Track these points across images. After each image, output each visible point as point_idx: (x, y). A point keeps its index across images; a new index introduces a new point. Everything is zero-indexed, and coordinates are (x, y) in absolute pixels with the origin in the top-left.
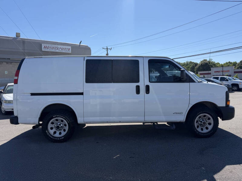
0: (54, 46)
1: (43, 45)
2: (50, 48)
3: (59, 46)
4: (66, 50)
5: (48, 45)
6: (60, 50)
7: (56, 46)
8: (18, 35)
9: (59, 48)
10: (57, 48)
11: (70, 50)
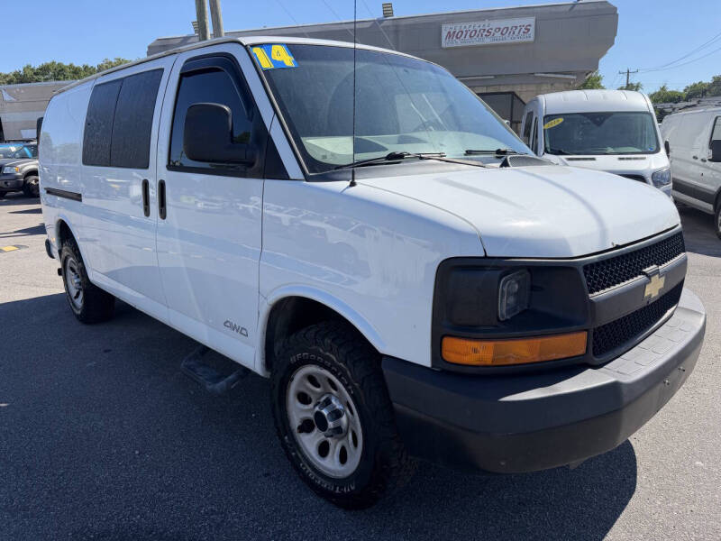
0: (477, 24)
1: (443, 27)
2: (464, 33)
3: (495, 24)
4: (517, 31)
5: (458, 27)
6: (498, 35)
7: (486, 24)
8: (387, 10)
9: (493, 31)
10: (488, 31)
11: (532, 29)
